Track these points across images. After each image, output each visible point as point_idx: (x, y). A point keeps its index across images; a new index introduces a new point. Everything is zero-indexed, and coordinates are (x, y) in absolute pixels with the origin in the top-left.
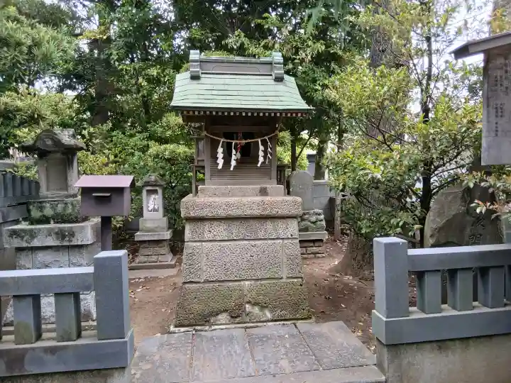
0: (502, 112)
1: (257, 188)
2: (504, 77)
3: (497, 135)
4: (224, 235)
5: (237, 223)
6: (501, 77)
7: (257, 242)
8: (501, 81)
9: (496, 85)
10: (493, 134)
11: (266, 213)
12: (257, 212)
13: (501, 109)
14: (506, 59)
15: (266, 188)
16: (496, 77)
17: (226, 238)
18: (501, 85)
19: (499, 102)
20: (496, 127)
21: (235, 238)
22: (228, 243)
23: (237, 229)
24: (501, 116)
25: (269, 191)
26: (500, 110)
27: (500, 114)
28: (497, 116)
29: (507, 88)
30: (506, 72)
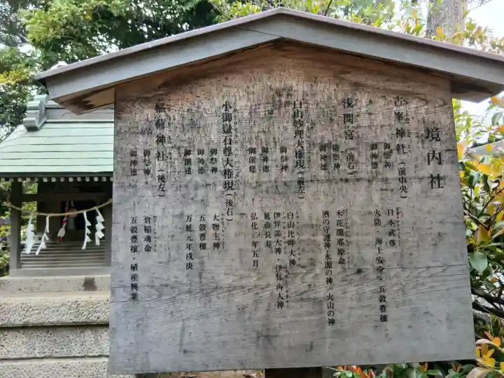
0: (149, 239)
1: (80, 280)
2: (154, 153)
3: (134, 297)
4: (22, 351)
5: (42, 334)
6: (147, 153)
7: (70, 361)
8: (147, 162)
9: (134, 173)
10: (124, 295)
11: (82, 319)
12: (68, 318)
13: (147, 230)
14: (159, 108)
15: (93, 279)
16: (133, 154)
17: (25, 356)
18: (147, 172)
19: (140, 215)
20: (134, 277)
21: (38, 355)
22: (27, 363)
23: (40, 343)
24: (148, 249)
25: (97, 283)
26: (142, 235)
27: (142, 243)
28: (134, 249)
29: (162, 178)
30: (161, 139)
